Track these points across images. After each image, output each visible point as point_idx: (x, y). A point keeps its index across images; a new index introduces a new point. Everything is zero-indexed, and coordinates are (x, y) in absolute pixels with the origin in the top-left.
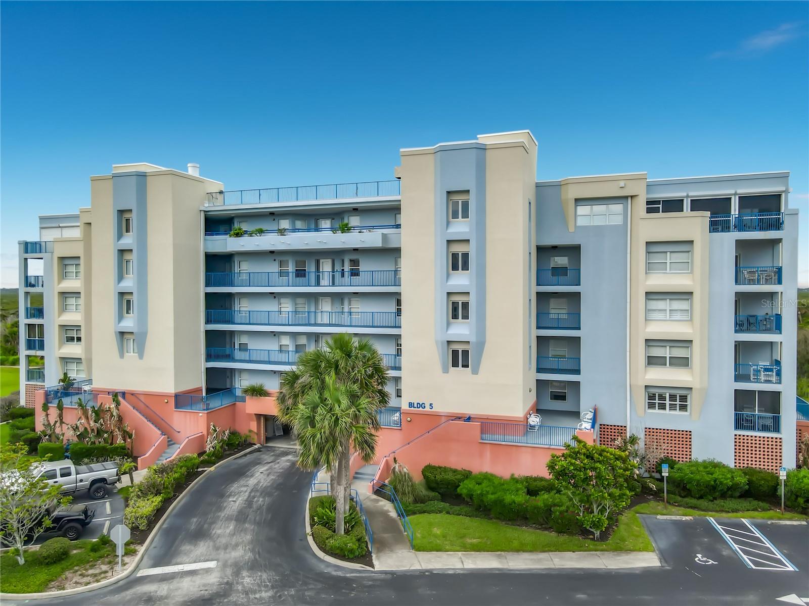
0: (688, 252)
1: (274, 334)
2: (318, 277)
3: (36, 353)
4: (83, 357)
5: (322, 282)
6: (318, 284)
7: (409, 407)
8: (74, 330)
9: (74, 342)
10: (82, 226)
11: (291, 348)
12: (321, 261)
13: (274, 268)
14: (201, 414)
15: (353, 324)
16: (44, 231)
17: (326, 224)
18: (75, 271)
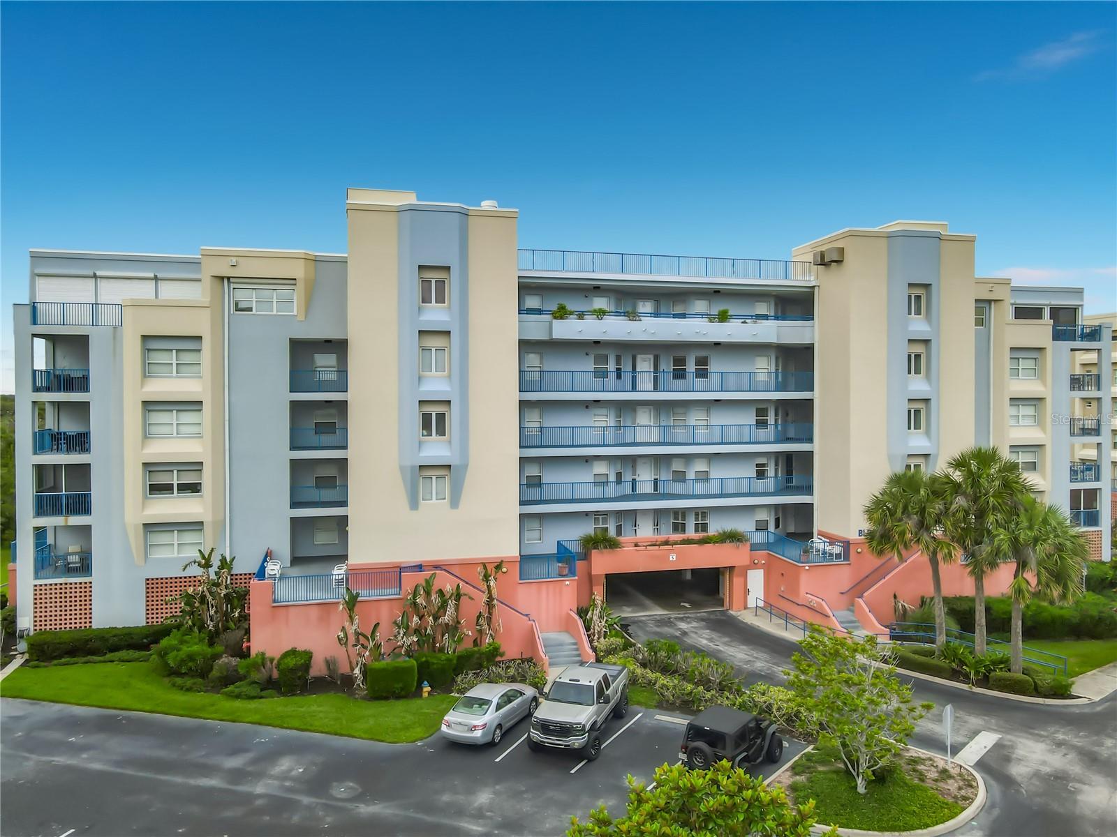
0: (1036, 359)
1: (587, 460)
2: (634, 379)
3: (66, 521)
4: (207, 518)
5: (639, 386)
6: (634, 389)
7: (860, 536)
8: (172, 471)
9: (173, 493)
10: (207, 281)
11: (612, 478)
12: (639, 358)
13: (589, 365)
14: (567, 583)
15: (752, 440)
16: (41, 283)
17: (646, 307)
18: (174, 362)
